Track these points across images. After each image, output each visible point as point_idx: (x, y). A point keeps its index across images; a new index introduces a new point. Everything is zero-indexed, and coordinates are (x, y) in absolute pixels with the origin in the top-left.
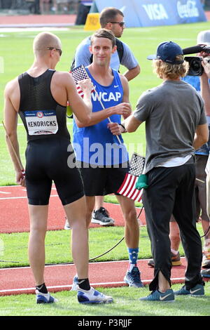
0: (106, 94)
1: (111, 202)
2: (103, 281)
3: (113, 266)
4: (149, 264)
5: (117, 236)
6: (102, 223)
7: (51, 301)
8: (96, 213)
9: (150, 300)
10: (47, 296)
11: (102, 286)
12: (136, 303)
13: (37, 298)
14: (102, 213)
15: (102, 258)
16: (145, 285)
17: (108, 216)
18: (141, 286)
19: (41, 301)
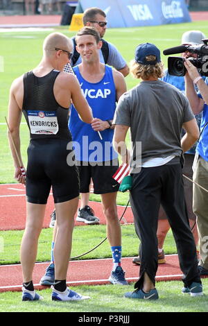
0: (94, 91)
1: (95, 200)
2: (88, 279)
3: (98, 264)
4: (134, 262)
5: (102, 234)
6: (86, 222)
7: (37, 299)
8: (81, 211)
9: (134, 298)
10: (33, 294)
11: (87, 283)
12: (121, 300)
13: (23, 295)
14: (87, 211)
15: (87, 256)
16: (129, 283)
17: (92, 215)
18: (126, 284)
19: (27, 298)
